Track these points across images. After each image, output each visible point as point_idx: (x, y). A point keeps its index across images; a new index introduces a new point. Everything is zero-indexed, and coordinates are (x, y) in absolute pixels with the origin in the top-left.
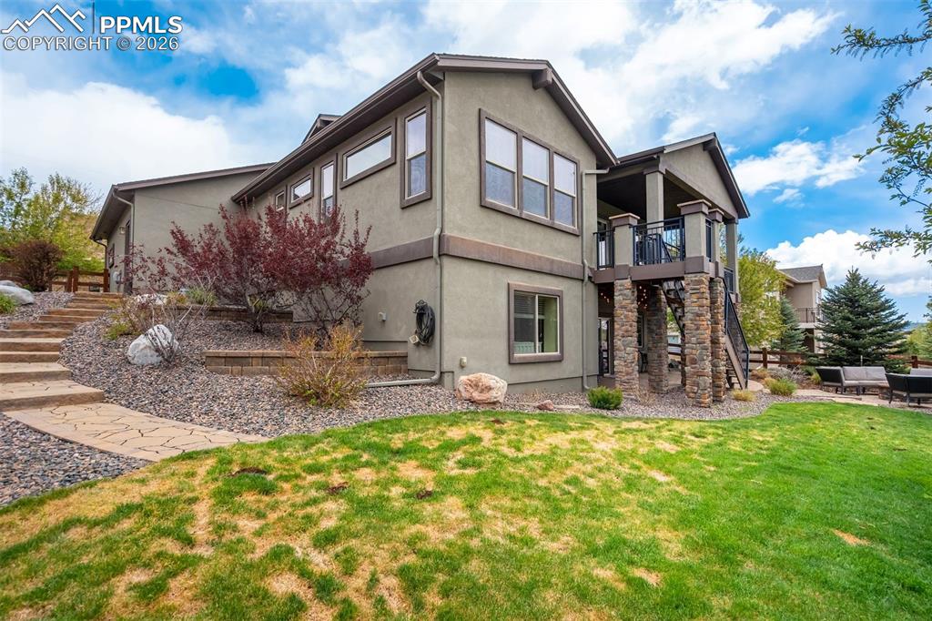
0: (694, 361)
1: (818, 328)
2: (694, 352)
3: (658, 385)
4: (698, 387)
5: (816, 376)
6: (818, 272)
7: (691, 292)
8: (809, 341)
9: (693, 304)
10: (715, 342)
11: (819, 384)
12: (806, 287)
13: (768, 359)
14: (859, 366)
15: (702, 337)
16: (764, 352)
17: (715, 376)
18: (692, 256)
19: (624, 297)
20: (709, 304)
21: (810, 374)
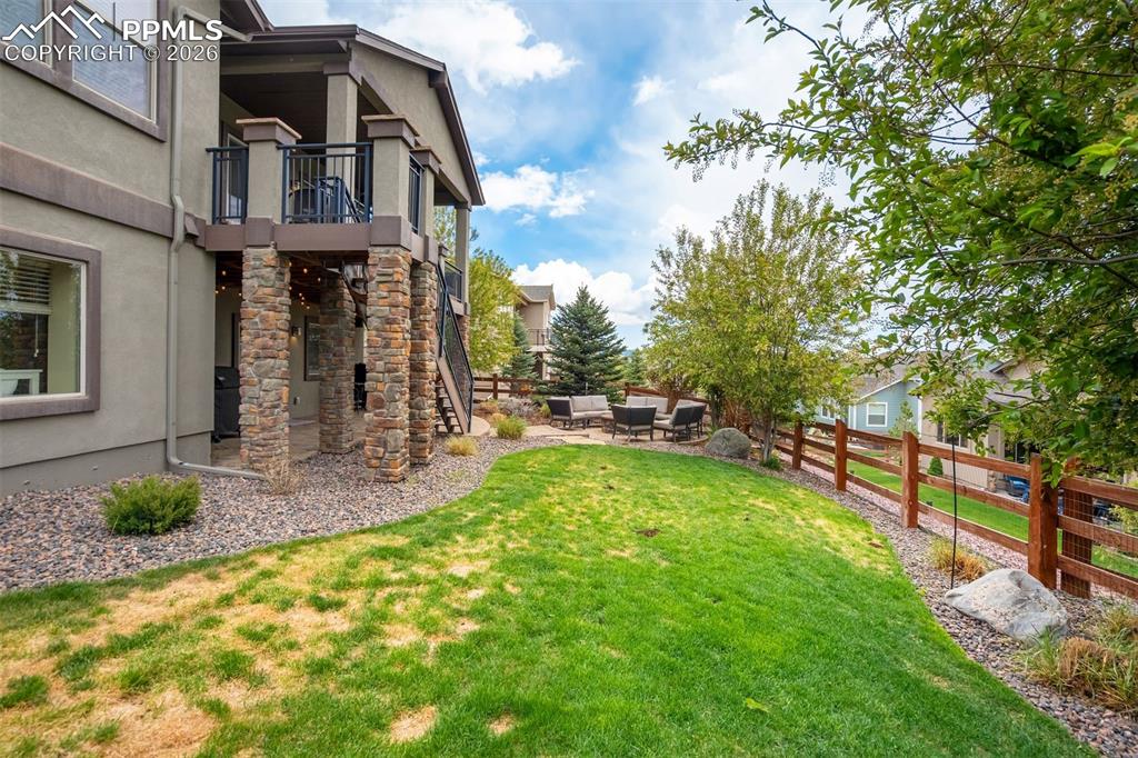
0: (379, 403)
1: (549, 352)
2: (380, 386)
3: (335, 440)
4: (385, 447)
5: (545, 407)
6: (548, 292)
7: (378, 278)
8: (538, 367)
9: (381, 302)
10: (417, 368)
11: (548, 417)
12: (538, 307)
13: (499, 388)
14: (584, 394)
15: (392, 359)
16: (495, 379)
17: (416, 424)
18: (384, 214)
19: (263, 281)
20: (408, 304)
21: (540, 405)
